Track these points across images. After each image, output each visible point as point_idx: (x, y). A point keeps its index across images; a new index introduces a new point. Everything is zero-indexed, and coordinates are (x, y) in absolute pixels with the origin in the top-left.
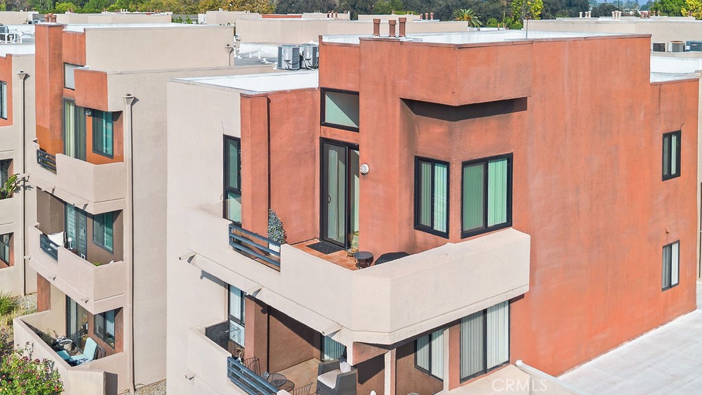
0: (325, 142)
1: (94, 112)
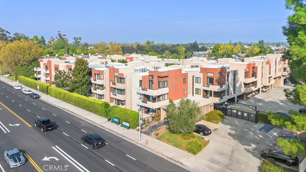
0: (150, 80)
1: (120, 78)
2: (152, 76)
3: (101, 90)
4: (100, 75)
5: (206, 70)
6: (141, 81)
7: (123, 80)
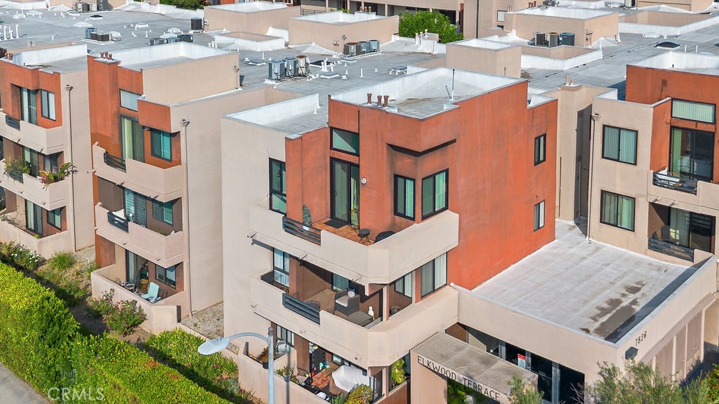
0: (333, 160)
1: (151, 130)
2: (354, 138)
3: (47, 181)
4: (44, 94)
5: (664, 83)
6: (277, 167)
7: (166, 141)
